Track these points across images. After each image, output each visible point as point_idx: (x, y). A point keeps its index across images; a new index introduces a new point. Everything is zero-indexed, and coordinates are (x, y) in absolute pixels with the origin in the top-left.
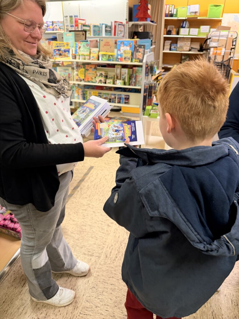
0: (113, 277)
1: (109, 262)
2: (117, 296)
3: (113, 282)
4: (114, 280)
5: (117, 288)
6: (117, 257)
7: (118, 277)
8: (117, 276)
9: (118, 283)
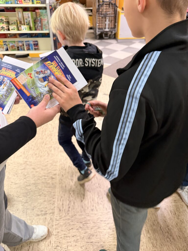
0: (72, 229)
1: (64, 215)
2: (82, 246)
3: (74, 233)
4: (74, 230)
5: (79, 238)
6: (69, 207)
7: (77, 227)
8: (75, 226)
9: (79, 233)
